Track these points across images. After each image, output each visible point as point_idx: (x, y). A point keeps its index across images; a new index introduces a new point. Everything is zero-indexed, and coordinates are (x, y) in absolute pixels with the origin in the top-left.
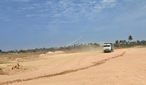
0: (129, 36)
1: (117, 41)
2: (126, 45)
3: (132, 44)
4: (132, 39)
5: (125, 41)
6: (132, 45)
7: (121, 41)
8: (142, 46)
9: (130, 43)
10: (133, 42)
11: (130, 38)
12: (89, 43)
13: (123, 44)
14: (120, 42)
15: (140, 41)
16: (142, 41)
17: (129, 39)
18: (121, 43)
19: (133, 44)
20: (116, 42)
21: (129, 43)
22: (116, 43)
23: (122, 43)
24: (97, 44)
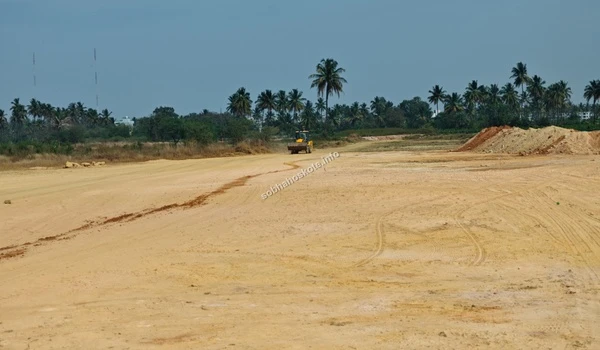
0: (323, 65)
1: (242, 91)
4: (338, 88)
5: (295, 95)
7: (266, 98)
8: (397, 138)
9: (332, 114)
10: (350, 104)
11: (328, 79)
12: (26, 103)
14: (263, 107)
15: (396, 104)
16: (402, 105)
17: (321, 86)
18: (270, 114)
19: (347, 119)
20: (233, 99)
22: (233, 108)
23: (275, 113)
24: (93, 113)
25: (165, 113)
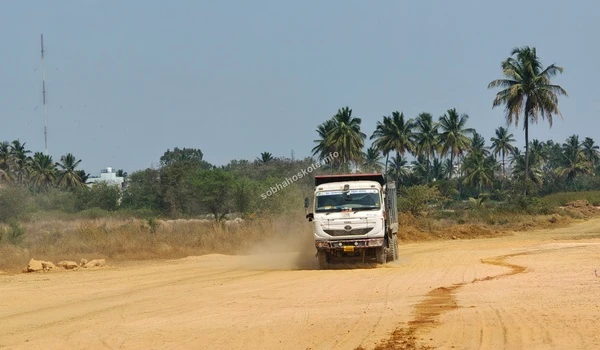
1: (344, 116)
2: (467, 189)
3: (541, 169)
4: (549, 107)
5: (453, 121)
6: (552, 187)
7: (393, 130)
9: (524, 163)
11: (528, 88)
13: (428, 173)
14: (385, 147)
17: (513, 103)
18: (399, 162)
19: (560, 171)
20: (325, 130)
21: (506, 163)
22: (324, 149)
23: (409, 158)
24: (43, 161)
25: (183, 161)
